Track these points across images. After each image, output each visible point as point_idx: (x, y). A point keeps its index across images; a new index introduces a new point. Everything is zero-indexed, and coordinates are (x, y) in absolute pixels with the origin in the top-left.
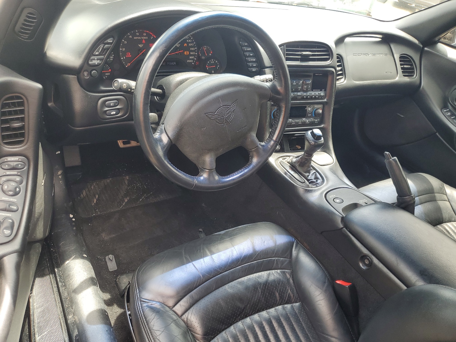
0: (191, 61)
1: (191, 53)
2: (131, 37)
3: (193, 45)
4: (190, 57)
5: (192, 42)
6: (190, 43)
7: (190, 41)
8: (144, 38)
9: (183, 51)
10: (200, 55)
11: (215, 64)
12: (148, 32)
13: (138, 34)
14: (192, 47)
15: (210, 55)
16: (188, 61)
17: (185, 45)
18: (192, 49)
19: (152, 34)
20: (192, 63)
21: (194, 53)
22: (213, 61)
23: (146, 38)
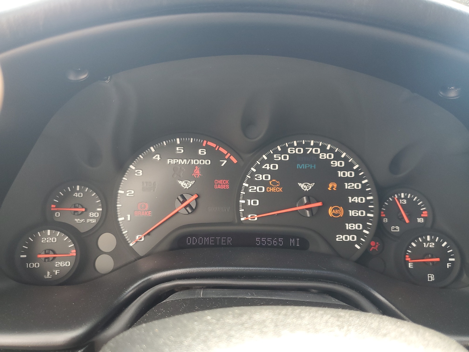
0: (350, 238)
1: (352, 213)
2: (159, 158)
3: (358, 186)
4: (348, 226)
5: (357, 179)
6: (349, 180)
7: (347, 174)
8: (199, 162)
9: (319, 204)
10: (386, 220)
11: (439, 251)
12: (214, 145)
13: (180, 150)
14: (354, 193)
15: (420, 220)
16: (340, 238)
17: (330, 185)
18: (357, 200)
19: (225, 152)
20: (352, 243)
21: (362, 213)
22: (432, 241)
23: (205, 162)
